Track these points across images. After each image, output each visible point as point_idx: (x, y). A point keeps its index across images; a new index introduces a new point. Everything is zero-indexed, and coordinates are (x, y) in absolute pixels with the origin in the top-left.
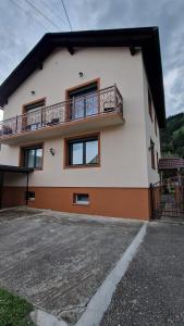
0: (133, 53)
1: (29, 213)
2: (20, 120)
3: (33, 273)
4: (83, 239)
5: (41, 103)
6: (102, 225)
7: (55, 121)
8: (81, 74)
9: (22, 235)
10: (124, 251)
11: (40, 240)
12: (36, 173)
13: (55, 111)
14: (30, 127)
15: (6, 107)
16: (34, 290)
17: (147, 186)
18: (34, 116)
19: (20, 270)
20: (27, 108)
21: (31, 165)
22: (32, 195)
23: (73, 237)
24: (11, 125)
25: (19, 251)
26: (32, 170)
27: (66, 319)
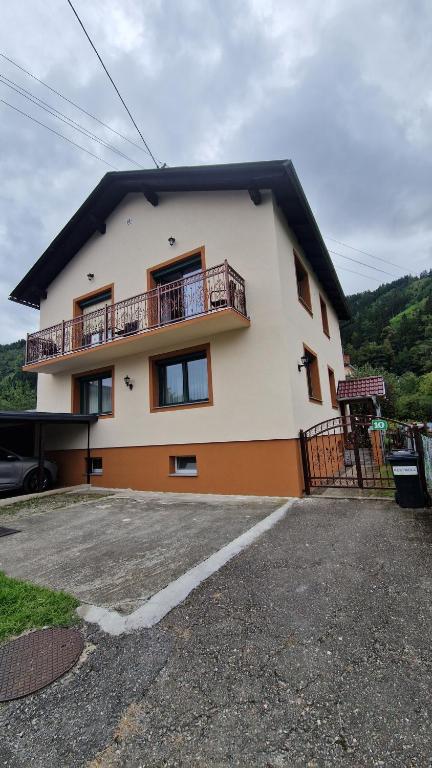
0: (258, 200)
1: (92, 496)
2: (70, 330)
3: (87, 571)
4: (172, 529)
5: (106, 294)
6: (214, 507)
7: (132, 327)
8: (172, 240)
9: (75, 527)
10: (231, 540)
11: (104, 533)
12: (102, 422)
13: (128, 310)
14: (89, 337)
15: (44, 305)
16: (84, 588)
17: (296, 435)
18: (95, 321)
19: (67, 570)
20: (82, 304)
21: (94, 408)
22: (98, 463)
23: (158, 527)
24: (54, 337)
25: (67, 549)
26: (95, 418)
27: (120, 610)
